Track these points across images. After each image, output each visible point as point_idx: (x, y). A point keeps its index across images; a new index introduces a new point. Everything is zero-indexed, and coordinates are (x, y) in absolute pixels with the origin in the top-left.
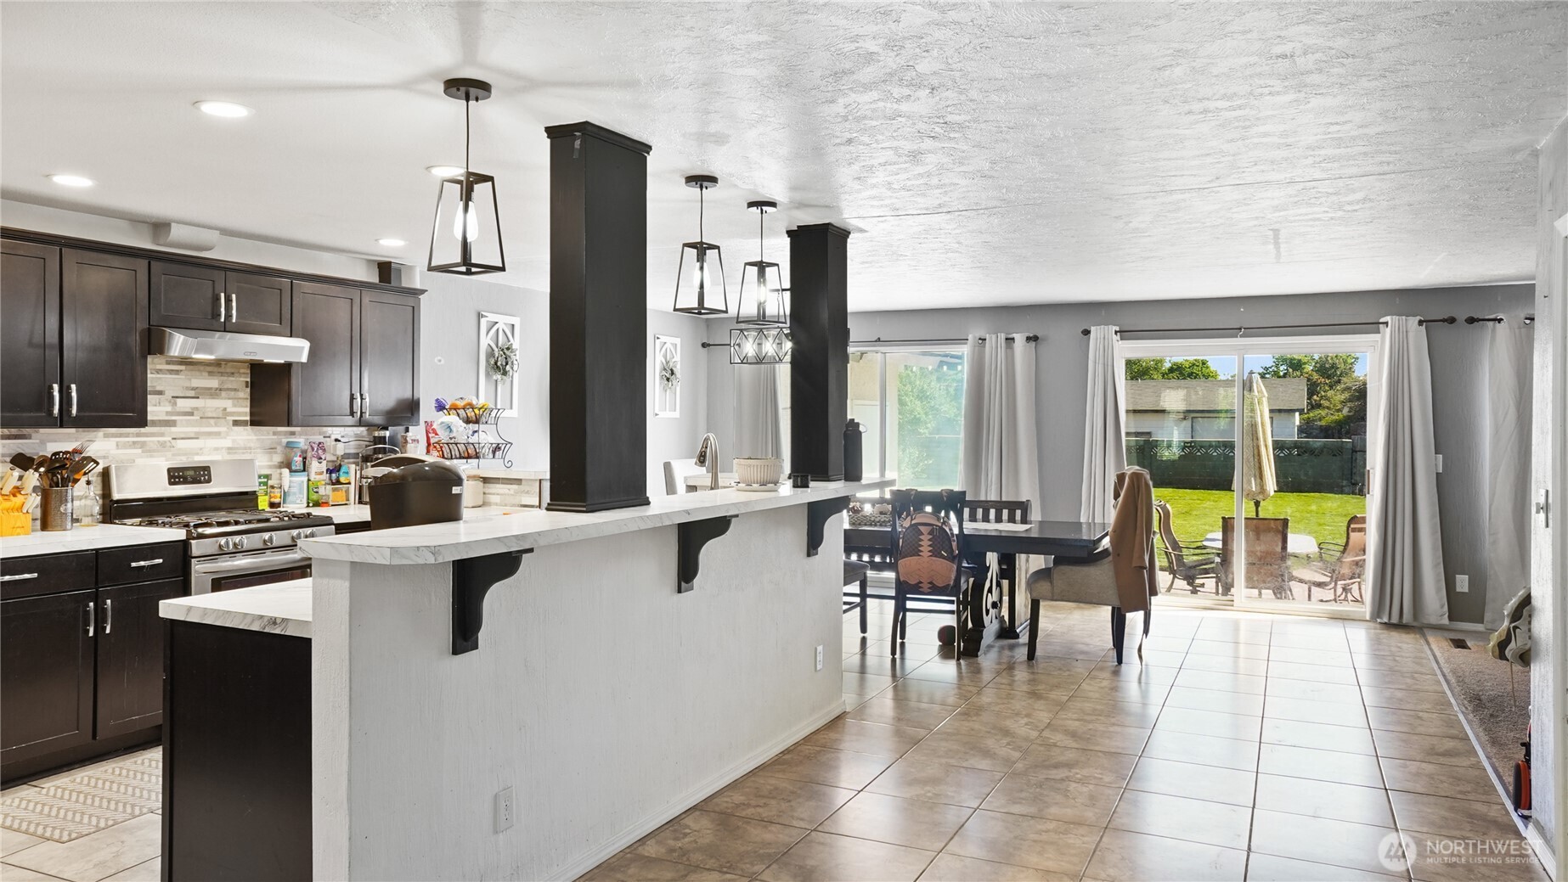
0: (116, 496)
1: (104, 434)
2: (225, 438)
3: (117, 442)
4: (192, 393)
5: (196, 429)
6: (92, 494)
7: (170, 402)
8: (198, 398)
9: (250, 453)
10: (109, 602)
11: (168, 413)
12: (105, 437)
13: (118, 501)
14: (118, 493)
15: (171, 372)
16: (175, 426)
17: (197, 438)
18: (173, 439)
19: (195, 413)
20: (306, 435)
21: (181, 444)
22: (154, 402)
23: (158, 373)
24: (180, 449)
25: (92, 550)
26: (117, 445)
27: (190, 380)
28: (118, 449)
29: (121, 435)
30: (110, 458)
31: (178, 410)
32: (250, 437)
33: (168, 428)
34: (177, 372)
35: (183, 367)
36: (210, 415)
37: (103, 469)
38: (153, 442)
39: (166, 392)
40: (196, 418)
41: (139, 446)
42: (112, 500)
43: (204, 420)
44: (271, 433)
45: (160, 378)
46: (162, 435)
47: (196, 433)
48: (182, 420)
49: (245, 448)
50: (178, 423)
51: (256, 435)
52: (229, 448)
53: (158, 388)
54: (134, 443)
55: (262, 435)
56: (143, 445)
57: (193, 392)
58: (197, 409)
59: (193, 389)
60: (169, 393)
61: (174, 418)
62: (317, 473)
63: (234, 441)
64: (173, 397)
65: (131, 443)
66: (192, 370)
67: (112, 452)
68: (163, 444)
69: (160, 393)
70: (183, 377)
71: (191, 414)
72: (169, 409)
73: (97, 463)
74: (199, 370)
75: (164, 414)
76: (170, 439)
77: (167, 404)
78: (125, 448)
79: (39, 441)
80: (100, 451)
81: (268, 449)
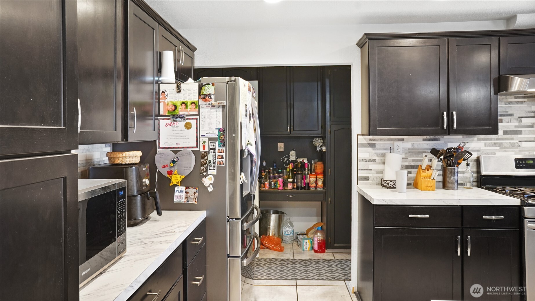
0: (484, 173)
1: (478, 138)
4: (532, 115)
6: (469, 170)
7: (517, 120)
10: (469, 237)
11: (517, 127)
12: (478, 140)
13: (485, 176)
14: (485, 171)
16: (521, 134)
18: (519, 141)
21: (525, 144)
22: (502, 121)
24: (523, 148)
25: (460, 206)
26: (485, 145)
27: (530, 106)
28: (486, 147)
29: (487, 139)
30: (481, 152)
31: (522, 125)
33: (517, 135)
34: (521, 103)
37: (477, 157)
38: (503, 143)
39: (515, 114)
41: (498, 145)
42: (481, 175)
45: (511, 107)
50: (523, 132)
53: (505, 113)
54: (495, 143)
56: (500, 145)
59: (533, 112)
60: (517, 115)
61: (519, 129)
64: (519, 117)
65: (493, 144)
67: (482, 149)
68: (512, 145)
69: (506, 115)
71: (531, 127)
72: (517, 124)
73: (471, 155)
75: (512, 127)
76: (517, 141)
78: (490, 146)
79: (443, 142)
80: (474, 148)
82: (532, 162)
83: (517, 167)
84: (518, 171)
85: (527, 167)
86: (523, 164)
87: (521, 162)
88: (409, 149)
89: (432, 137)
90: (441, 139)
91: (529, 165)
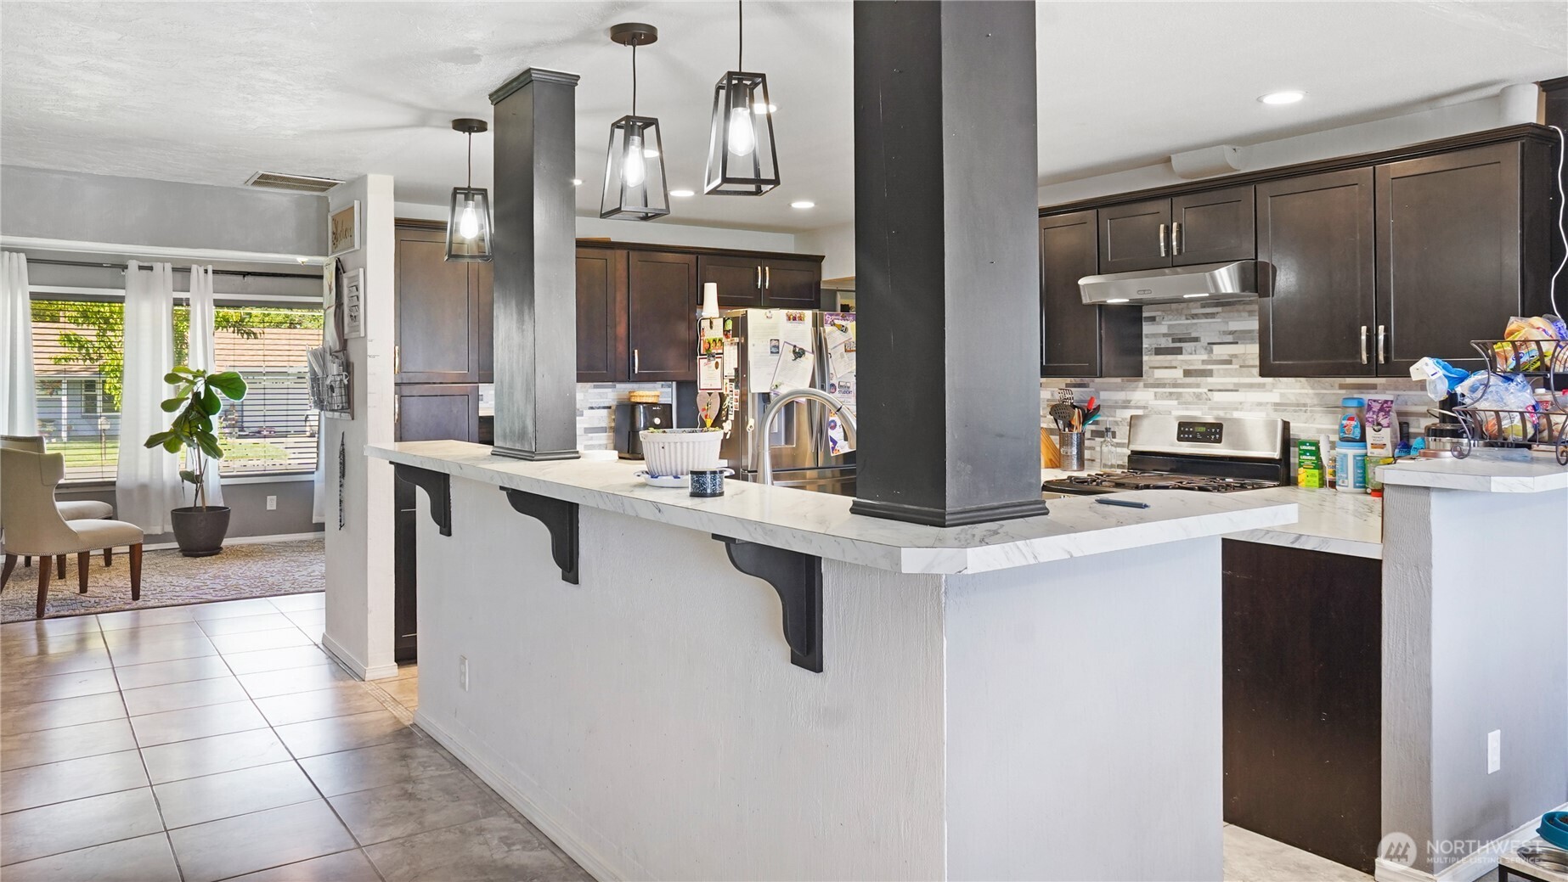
1: (1145, 384)
2: (1271, 391)
3: (1155, 393)
4: (1230, 338)
5: (1235, 380)
7: (1206, 349)
8: (1237, 343)
9: (1305, 412)
11: (1204, 362)
13: (1135, 453)
15: (1206, 316)
16: (1212, 376)
17: (1236, 391)
18: (1210, 390)
19: (1234, 360)
20: (1396, 388)
21: (1217, 396)
22: (1189, 350)
23: (1193, 318)
24: (1216, 402)
26: (1155, 396)
27: (1227, 323)
30: (1150, 409)
31: (1214, 358)
32: (1306, 391)
33: (1203, 379)
34: (1212, 315)
35: (1219, 309)
36: (1251, 363)
38: (1189, 393)
39: (1202, 339)
40: (1235, 366)
41: (1174, 397)
42: (1131, 451)
43: (1244, 369)
44: (1337, 386)
45: (1196, 324)
46: (1198, 386)
47: (1235, 384)
48: (1218, 370)
50: (1215, 372)
51: (1313, 388)
52: (1276, 404)
53: (1194, 335)
54: (1171, 394)
55: (1325, 389)
56: (1179, 396)
57: (1231, 336)
58: (1235, 356)
59: (1232, 333)
60: (1205, 340)
61: (1209, 367)
62: (1374, 446)
63: (1282, 395)
64: (1209, 344)
66: (1230, 312)
67: (1150, 403)
68: (1198, 396)
69: (1196, 340)
70: (1220, 320)
71: (1229, 362)
72: (1205, 357)
74: (1238, 311)
75: (1200, 362)
76: (1206, 390)
77: (1203, 351)
78: (1163, 399)
79: (1093, 390)
80: (1139, 401)
81: (1331, 408)
82: (1203, 429)
83: (1179, 439)
84: (1180, 446)
85: (1194, 439)
86: (1189, 433)
87: (1187, 430)
88: (1048, 400)
89: (1078, 380)
90: (1091, 384)
91: (1199, 436)
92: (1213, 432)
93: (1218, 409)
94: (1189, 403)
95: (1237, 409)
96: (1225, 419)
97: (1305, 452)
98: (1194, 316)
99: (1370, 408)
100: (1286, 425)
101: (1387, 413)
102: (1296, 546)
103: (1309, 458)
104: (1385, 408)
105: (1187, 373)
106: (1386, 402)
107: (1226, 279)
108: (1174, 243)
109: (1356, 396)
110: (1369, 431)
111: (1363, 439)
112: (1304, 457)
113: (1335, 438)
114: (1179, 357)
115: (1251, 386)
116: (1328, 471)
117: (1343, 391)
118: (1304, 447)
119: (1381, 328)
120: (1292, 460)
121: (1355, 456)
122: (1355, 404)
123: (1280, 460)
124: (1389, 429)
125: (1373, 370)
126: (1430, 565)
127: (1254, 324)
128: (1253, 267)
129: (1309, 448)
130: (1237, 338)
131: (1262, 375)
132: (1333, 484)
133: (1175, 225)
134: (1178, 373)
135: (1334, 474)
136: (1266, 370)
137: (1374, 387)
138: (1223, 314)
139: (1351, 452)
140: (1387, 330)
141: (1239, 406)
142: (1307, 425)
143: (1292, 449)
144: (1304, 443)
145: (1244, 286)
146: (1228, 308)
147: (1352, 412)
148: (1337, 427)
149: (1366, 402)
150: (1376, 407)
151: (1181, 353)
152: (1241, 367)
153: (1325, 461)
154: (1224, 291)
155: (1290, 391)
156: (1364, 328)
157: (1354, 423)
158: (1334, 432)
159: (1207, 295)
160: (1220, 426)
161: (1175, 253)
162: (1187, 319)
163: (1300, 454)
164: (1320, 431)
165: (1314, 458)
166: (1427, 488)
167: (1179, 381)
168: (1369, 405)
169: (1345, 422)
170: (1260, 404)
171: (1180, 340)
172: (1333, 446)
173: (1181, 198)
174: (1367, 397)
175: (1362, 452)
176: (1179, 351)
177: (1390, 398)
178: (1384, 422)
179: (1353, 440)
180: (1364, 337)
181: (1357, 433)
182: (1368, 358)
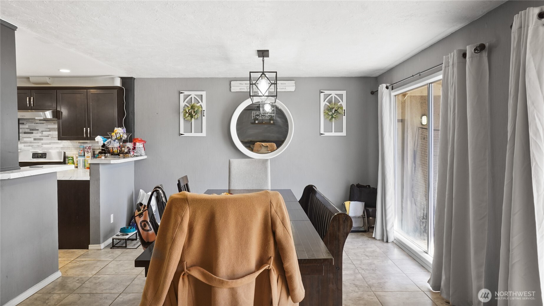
1: (21, 142)
2: (60, 144)
3: (25, 145)
4: (48, 130)
5: (50, 141)
7: (41, 133)
8: (50, 131)
9: (70, 149)
11: (40, 136)
15: (41, 123)
16: (43, 140)
17: (50, 144)
19: (49, 136)
20: (92, 143)
21: (44, 146)
27: (47, 126)
31: (43, 135)
32: (69, 144)
33: (40, 141)
34: (43, 123)
35: (45, 122)
36: (55, 137)
38: (35, 145)
39: (39, 130)
40: (49, 138)
41: (31, 146)
43: (53, 138)
45: (37, 125)
46: (38, 143)
47: (50, 142)
48: (45, 138)
49: (68, 148)
51: (72, 143)
52: (62, 148)
53: (37, 129)
54: (29, 145)
57: (48, 129)
58: (50, 135)
59: (48, 128)
60: (40, 130)
61: (42, 138)
62: (87, 157)
63: (63, 145)
66: (48, 122)
68: (38, 146)
69: (38, 130)
70: (45, 125)
72: (40, 135)
74: (50, 122)
76: (41, 144)
77: (40, 133)
78: (27, 147)
81: (77, 148)
82: (40, 155)
83: (33, 158)
84: (33, 160)
85: (38, 158)
86: (36, 156)
87: (35, 155)
91: (39, 157)
92: (44, 155)
93: (44, 149)
94: (36, 148)
95: (50, 149)
96: (47, 152)
97: (70, 160)
98: (37, 123)
99: (86, 148)
100: (65, 153)
101: (90, 149)
102: (70, 179)
103: (71, 161)
104: (89, 148)
105: (35, 139)
106: (90, 146)
107: (48, 114)
108: (32, 103)
109: (82, 145)
110: (86, 153)
111: (84, 155)
112: (70, 161)
113: (77, 156)
114: (32, 135)
115: (54, 143)
116: (76, 164)
117: (79, 144)
118: (69, 158)
119: (89, 129)
120: (66, 162)
121: (82, 160)
122: (82, 147)
123: (63, 162)
124: (90, 153)
125: (87, 138)
126: (100, 180)
127: (56, 126)
128: (56, 112)
129: (71, 158)
130: (50, 130)
131: (59, 140)
132: (77, 167)
133: (32, 98)
134: (32, 139)
135: (77, 164)
136: (60, 138)
137: (87, 143)
138: (46, 123)
139: (81, 159)
140: (90, 129)
141: (51, 148)
142: (70, 153)
143: (66, 159)
144: (70, 157)
145: (54, 116)
146: (47, 121)
147: (82, 149)
148: (78, 153)
149: (85, 147)
150: (87, 148)
151: (33, 134)
152: (51, 138)
153: (75, 162)
154: (48, 118)
155: (66, 144)
156: (85, 129)
157: (82, 152)
158: (77, 154)
159: (43, 118)
160: (45, 154)
161: (32, 106)
162: (35, 124)
163: (68, 160)
164: (73, 154)
165: (72, 161)
166: (99, 164)
167: (32, 142)
168: (86, 147)
169: (80, 152)
170: (57, 148)
171: (32, 130)
172: (77, 158)
173: (34, 90)
174: (85, 145)
175: (84, 159)
176: (32, 133)
177: (90, 145)
178: (89, 151)
179: (82, 156)
180: (85, 131)
181: (83, 154)
182: (86, 136)
